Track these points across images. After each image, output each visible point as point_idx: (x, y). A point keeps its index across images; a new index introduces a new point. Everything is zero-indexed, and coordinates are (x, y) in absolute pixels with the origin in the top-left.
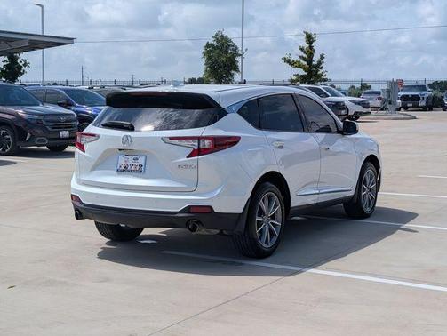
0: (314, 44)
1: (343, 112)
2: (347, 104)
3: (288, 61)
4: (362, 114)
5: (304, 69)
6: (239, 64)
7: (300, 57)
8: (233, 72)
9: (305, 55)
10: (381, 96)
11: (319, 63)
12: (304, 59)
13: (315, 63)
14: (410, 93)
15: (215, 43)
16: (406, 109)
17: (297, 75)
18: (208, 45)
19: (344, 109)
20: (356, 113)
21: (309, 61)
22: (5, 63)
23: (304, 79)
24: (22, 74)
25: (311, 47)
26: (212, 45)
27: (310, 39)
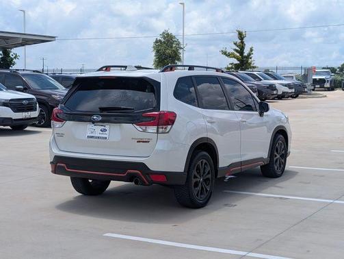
0: (245, 40)
3: (225, 53)
5: (238, 59)
6: (181, 55)
7: (234, 50)
8: (176, 61)
9: (237, 48)
11: (249, 55)
12: (237, 51)
13: (246, 54)
14: (318, 77)
15: (163, 40)
17: (232, 64)
18: (157, 41)
19: (275, 90)
21: (241, 52)
23: (237, 67)
24: (13, 64)
25: (242, 42)
26: (160, 41)
27: (241, 36)
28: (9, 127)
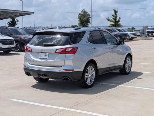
0: (117, 14)
1: (128, 37)
2: (129, 34)
3: (108, 20)
4: (134, 38)
5: (113, 22)
6: (90, 21)
7: (112, 18)
8: (88, 23)
9: (114, 18)
10: (140, 31)
11: (119, 20)
12: (113, 19)
13: (117, 20)
14: (150, 31)
15: (82, 14)
16: (149, 36)
17: (111, 24)
18: (80, 14)
19: (128, 36)
20: (132, 37)
21: (115, 19)
22: (11, 21)
23: (113, 26)
24: (16, 24)
25: (116, 15)
26: (81, 14)
27: (115, 12)
28: (3, 52)
